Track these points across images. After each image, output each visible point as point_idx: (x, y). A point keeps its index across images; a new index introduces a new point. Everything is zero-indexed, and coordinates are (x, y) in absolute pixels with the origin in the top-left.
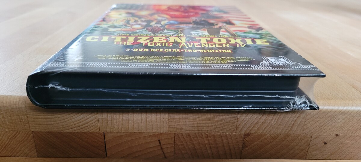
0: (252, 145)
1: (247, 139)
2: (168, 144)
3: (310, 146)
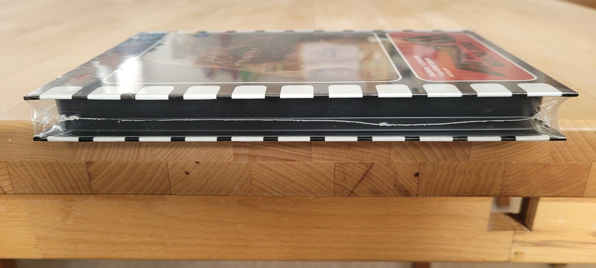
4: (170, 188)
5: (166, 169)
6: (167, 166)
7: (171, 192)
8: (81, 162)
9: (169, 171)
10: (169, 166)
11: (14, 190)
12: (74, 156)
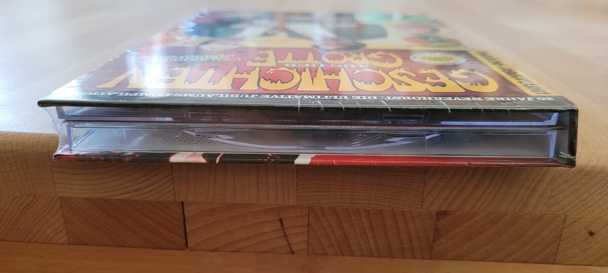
3: (562, 239)
4: (556, 254)
5: (561, 226)
6: (565, 221)
7: (554, 261)
8: (430, 212)
9: (565, 229)
10: (568, 222)
11: (308, 249)
12: (422, 202)
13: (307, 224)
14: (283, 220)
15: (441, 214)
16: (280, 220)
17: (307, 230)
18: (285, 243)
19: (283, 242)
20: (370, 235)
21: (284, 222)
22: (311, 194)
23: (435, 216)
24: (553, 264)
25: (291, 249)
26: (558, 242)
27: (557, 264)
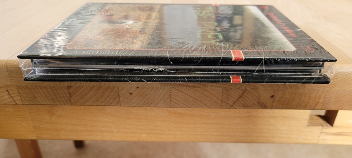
0: (76, 94)
1: (71, 90)
2: (15, 93)
3: (120, 96)
13: (18, 92)
14: (9, 91)
15: (69, 87)
16: (7, 91)
17: (19, 94)
18: (13, 100)
19: (11, 100)
20: (44, 96)
21: (9, 92)
22: (16, 80)
23: (67, 88)
24: (120, 106)
25: (15, 102)
26: (119, 97)
27: (122, 106)
